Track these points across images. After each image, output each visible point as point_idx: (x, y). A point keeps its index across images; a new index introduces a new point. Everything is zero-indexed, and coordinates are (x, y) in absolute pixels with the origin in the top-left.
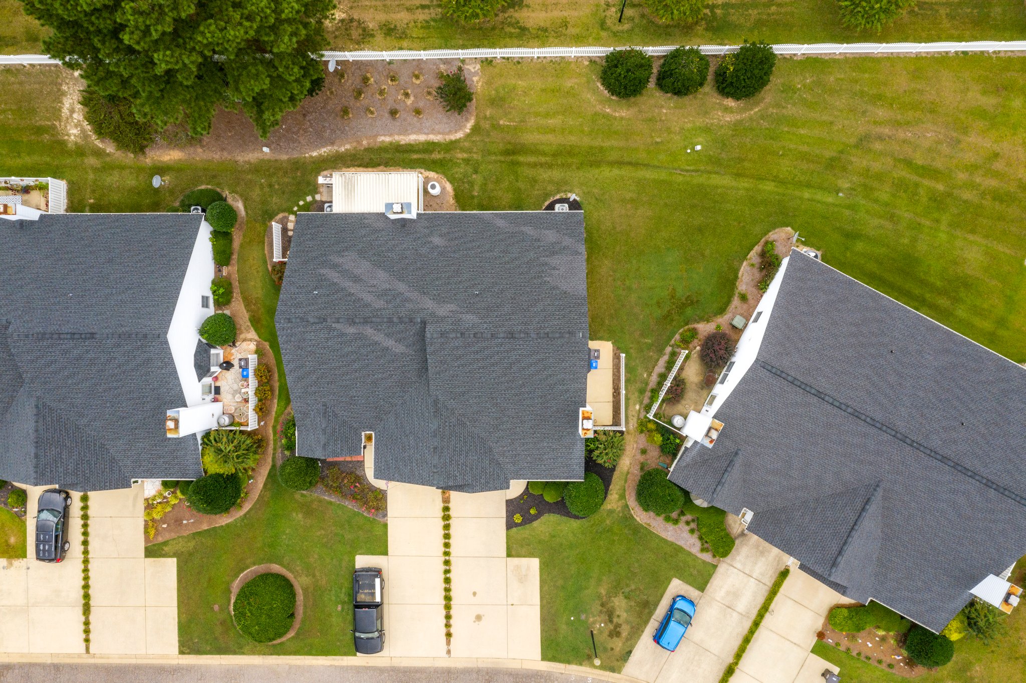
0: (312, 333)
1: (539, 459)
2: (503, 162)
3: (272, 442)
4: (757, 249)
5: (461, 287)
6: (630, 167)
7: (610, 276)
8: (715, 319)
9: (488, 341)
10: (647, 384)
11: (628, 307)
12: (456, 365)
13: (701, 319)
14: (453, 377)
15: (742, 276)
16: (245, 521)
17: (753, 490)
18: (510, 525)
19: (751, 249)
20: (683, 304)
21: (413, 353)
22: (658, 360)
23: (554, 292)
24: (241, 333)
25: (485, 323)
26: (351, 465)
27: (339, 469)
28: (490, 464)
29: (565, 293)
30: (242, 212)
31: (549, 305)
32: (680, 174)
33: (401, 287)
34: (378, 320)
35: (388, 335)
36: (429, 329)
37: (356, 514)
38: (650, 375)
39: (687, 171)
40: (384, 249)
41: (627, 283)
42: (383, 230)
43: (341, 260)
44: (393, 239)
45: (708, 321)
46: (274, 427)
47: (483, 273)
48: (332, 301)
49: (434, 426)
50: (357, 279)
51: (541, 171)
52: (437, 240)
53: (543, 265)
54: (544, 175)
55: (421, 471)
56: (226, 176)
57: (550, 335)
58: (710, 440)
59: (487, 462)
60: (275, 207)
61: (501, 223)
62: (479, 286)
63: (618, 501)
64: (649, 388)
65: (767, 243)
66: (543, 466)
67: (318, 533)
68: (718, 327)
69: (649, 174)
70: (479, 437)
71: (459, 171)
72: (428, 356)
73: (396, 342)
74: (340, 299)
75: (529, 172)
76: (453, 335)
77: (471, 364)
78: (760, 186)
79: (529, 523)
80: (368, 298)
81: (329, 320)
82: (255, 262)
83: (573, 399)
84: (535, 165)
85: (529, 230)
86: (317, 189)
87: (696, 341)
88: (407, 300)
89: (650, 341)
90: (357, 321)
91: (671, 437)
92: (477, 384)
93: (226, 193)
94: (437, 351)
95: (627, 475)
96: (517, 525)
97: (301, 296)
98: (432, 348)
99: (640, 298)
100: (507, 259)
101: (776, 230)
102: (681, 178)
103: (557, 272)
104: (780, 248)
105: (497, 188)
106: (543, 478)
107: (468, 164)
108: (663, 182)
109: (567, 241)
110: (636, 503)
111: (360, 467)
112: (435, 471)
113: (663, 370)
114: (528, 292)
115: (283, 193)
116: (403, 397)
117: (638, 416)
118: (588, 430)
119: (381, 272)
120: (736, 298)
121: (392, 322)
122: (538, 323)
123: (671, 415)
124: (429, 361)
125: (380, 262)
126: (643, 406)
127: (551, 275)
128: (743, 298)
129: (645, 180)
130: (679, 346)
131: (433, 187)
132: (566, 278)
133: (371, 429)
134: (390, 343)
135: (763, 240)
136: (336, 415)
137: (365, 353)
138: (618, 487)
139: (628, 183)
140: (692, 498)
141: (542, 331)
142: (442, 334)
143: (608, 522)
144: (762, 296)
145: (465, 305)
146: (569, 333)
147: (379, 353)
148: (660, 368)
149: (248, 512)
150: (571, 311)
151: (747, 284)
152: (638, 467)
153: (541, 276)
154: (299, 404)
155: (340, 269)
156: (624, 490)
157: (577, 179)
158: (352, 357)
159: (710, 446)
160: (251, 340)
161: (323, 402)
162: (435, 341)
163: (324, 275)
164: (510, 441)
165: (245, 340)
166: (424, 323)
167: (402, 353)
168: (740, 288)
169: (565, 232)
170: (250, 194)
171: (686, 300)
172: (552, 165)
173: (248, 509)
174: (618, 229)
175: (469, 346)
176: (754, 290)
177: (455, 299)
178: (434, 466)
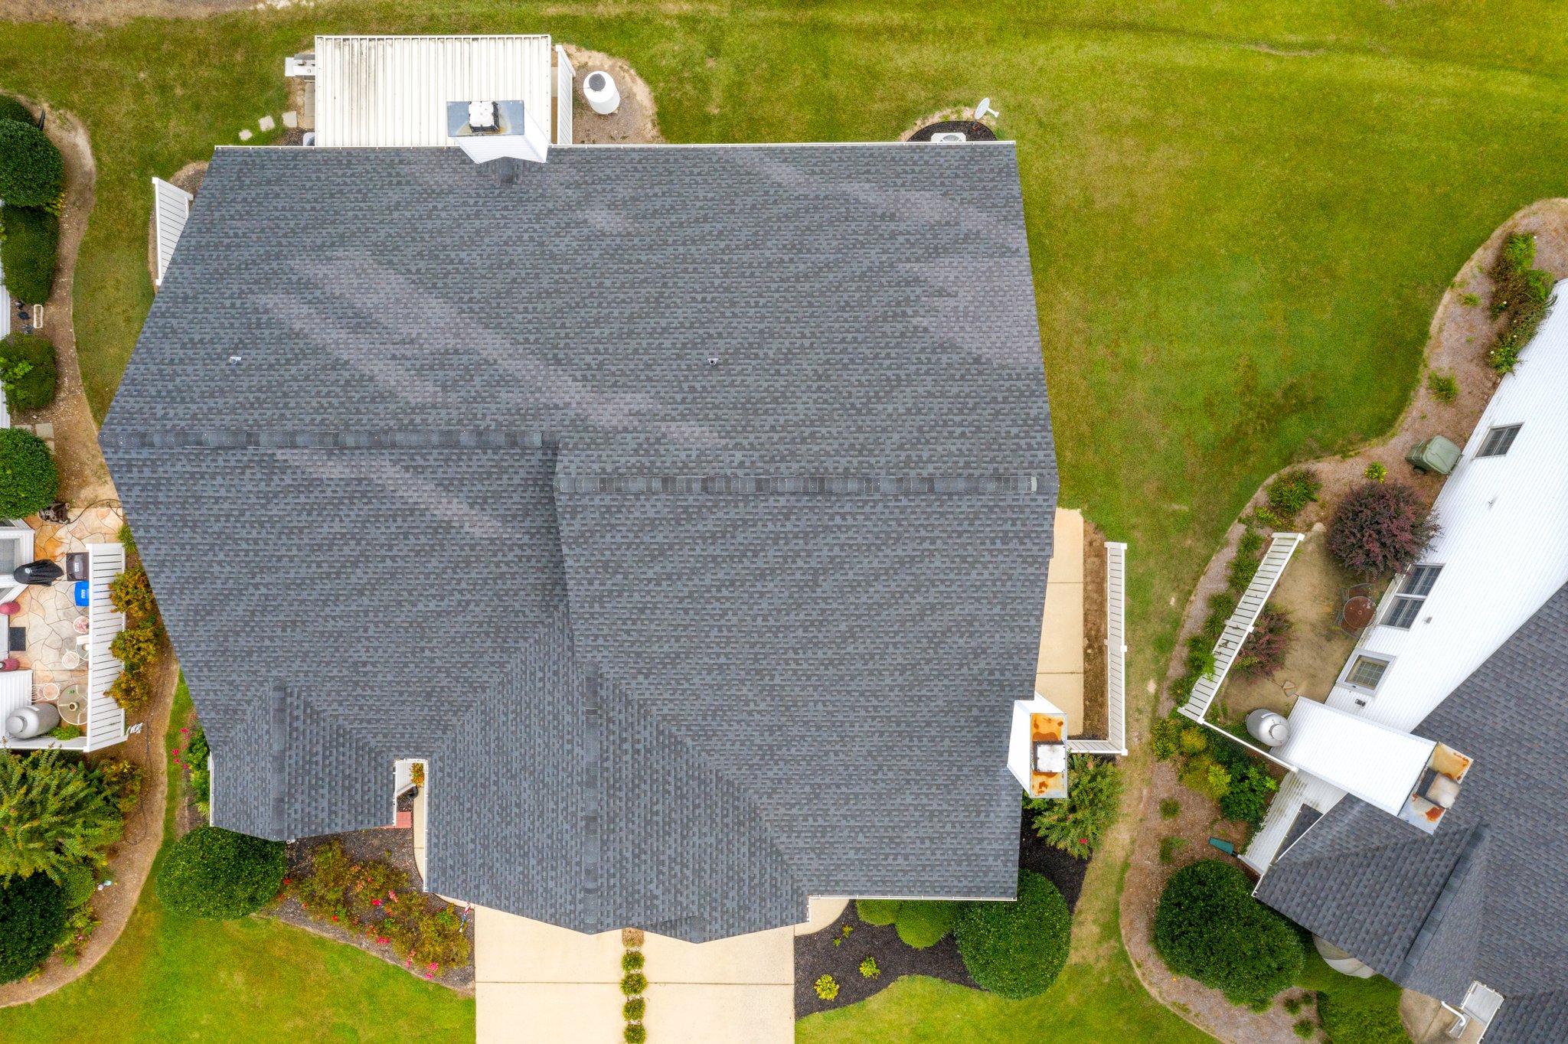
0: (219, 480)
1: (891, 839)
2: (790, 25)
3: (164, 779)
4: (1483, 256)
5: (667, 344)
6: (1128, 37)
7: (1078, 332)
8: (1363, 448)
9: (747, 502)
10: (1177, 624)
11: (1125, 415)
12: (650, 574)
13: (1326, 450)
14: (642, 611)
15: (1441, 330)
16: (90, 992)
17: (1510, 937)
18: (806, 1005)
19: (1463, 257)
20: (1279, 408)
21: (526, 539)
22: (1207, 560)
23: (944, 358)
24: (84, 484)
25: (738, 447)
26: (376, 842)
27: (344, 853)
28: (752, 854)
29: (977, 360)
30: (88, 161)
31: (930, 394)
32: (1268, 55)
33: (491, 345)
34: (414, 439)
35: (446, 485)
36: (567, 464)
37: (388, 974)
38: (1185, 598)
39: (1288, 46)
40: (448, 241)
41: (1124, 350)
42: (450, 192)
43: (322, 270)
44: (477, 215)
45: (1345, 455)
46: (170, 738)
47: (733, 304)
48: (281, 385)
49: (586, 753)
50: (360, 322)
51: (890, 48)
52: (600, 218)
53: (908, 284)
54: (903, 59)
55: (551, 884)
56: (43, 63)
57: (939, 486)
58: (1429, 807)
59: (745, 849)
60: (175, 147)
61: (783, 173)
62: (721, 342)
63: (1099, 942)
64: (1184, 634)
65: (1510, 240)
66: (900, 860)
67: (288, 1026)
68: (1374, 469)
69: (1184, 56)
70: (719, 779)
71: (670, 50)
72: (565, 550)
73: (472, 506)
74: (307, 378)
75: (858, 52)
76: (640, 484)
77: (694, 571)
78: (1491, 86)
79: (857, 1000)
80: (388, 374)
81: (263, 438)
82: (121, 294)
83: (997, 675)
84: (873, 34)
85: (862, 191)
86: (287, 96)
87: (1312, 507)
88: (506, 381)
89: (1185, 508)
90: (350, 441)
91: (1253, 772)
92: (715, 632)
93: (42, 107)
94: (593, 533)
95: (1123, 871)
96: (823, 1006)
97: (190, 369)
98: (577, 525)
99: (1157, 391)
100: (802, 267)
101: (1535, 206)
102: (1271, 66)
103: (952, 302)
104: (1547, 254)
105: (774, 96)
106: (900, 892)
107: (694, 30)
108: (1221, 77)
109: (974, 219)
110: (1150, 948)
111: (402, 846)
112: (591, 885)
113: (1222, 587)
114: (865, 359)
115: (197, 107)
116: (502, 665)
117: (1154, 710)
118: (1051, 774)
119: (434, 302)
120: (1422, 391)
121: (456, 444)
122: (901, 447)
123: (1244, 708)
124: (569, 562)
125: (435, 276)
126: (1166, 684)
127: (933, 311)
128: (1444, 390)
129: (1173, 70)
130: (1266, 522)
131: (597, 84)
132: (976, 319)
133: (418, 751)
134: (452, 508)
135: (1498, 233)
136: (314, 716)
137: (383, 540)
138: (1098, 904)
139: (1128, 79)
140: (1321, 949)
141: (913, 474)
142: (606, 482)
143: (1071, 999)
144: (1495, 386)
145: (679, 397)
146: (997, 477)
147: (423, 540)
148: (1214, 579)
149: (98, 968)
150: (997, 413)
151: (1455, 352)
152: (1154, 852)
153: (904, 314)
154: (207, 685)
155: (318, 293)
156: (1116, 912)
157: (988, 69)
158: (346, 551)
159: (1430, 827)
160: (109, 504)
161: (276, 678)
162: (585, 501)
163: (266, 312)
164: (807, 789)
165: (92, 504)
166: (551, 448)
167: (492, 541)
168: (1433, 365)
169: (965, 194)
170: (106, 110)
171: (1285, 396)
172: (921, 32)
173: (97, 960)
174: (1100, 205)
175: (689, 519)
176: (1475, 370)
177: (649, 379)
178: (588, 872)
